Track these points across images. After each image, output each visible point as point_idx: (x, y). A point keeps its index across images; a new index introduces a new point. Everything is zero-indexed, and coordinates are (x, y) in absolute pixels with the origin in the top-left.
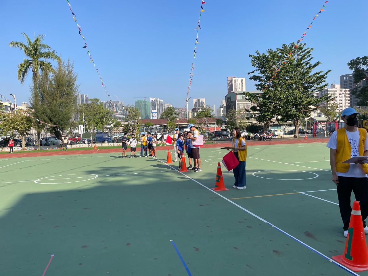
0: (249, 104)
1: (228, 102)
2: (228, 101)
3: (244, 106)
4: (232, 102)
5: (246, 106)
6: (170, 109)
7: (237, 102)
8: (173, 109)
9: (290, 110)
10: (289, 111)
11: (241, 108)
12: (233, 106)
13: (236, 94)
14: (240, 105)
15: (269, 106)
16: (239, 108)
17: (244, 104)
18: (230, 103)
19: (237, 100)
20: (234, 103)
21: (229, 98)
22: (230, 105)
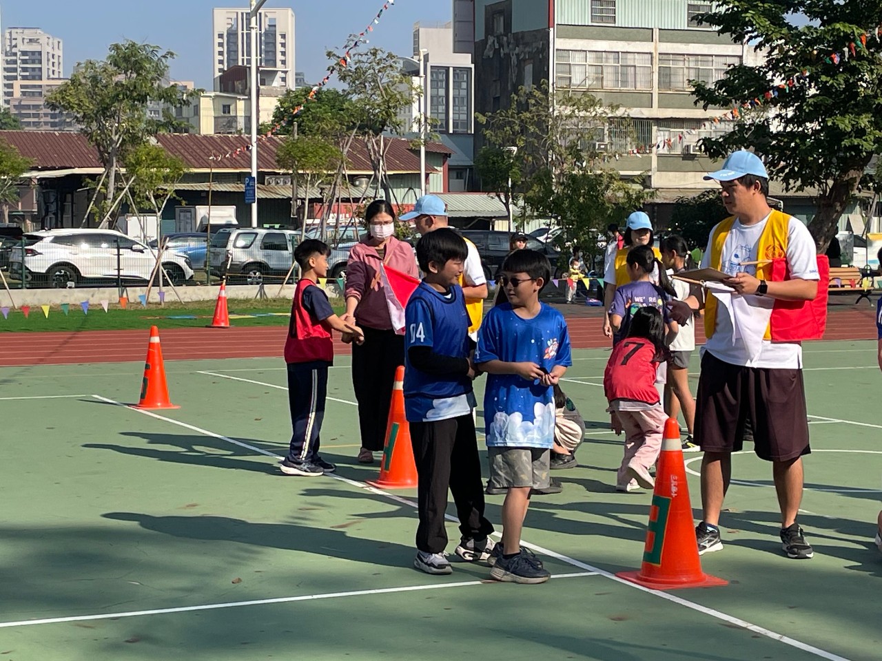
0: (630, 60)
1: (490, 42)
2: (490, 30)
3: (600, 69)
4: (519, 39)
5: (610, 70)
6: (128, 59)
7: (558, 43)
8: (149, 60)
11: (577, 78)
12: (529, 68)
14: (577, 58)
16: (570, 78)
17: (597, 58)
18: (509, 44)
19: (556, 23)
20: (534, 45)
21: (501, 12)
22: (508, 56)
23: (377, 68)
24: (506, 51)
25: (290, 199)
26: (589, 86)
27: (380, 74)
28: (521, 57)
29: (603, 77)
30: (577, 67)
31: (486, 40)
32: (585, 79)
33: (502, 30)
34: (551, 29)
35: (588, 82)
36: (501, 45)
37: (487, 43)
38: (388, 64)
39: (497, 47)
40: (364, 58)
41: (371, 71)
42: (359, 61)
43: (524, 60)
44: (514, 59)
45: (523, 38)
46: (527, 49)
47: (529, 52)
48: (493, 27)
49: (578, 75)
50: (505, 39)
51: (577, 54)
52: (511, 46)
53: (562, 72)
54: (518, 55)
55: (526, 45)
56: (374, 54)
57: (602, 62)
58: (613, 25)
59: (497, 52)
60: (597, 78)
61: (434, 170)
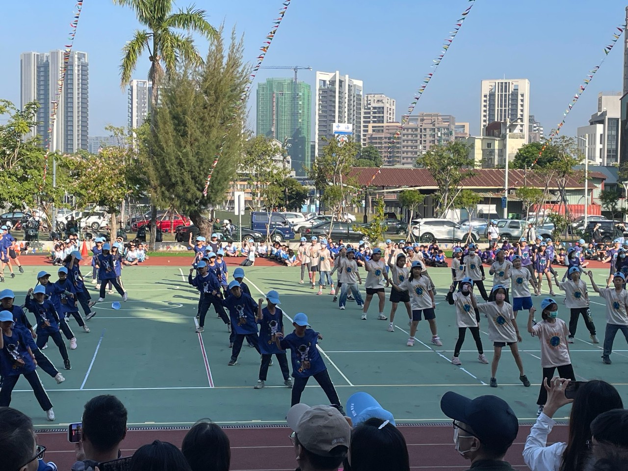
6: (455, 148)
8: (463, 148)
27: (566, 148)
40: (558, 140)
42: (556, 142)
56: (563, 138)
61: (596, 187)
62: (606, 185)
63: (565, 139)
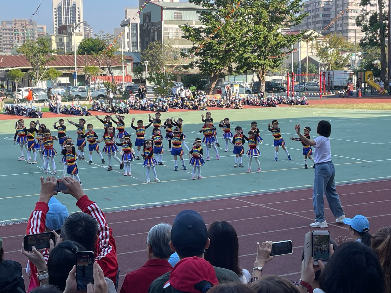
1: (145, 24)
2: (144, 21)
3: (177, 33)
4: (153, 24)
5: (181, 34)
6: (41, 42)
7: (164, 26)
8: (47, 42)
9: (249, 57)
10: (247, 58)
11: (170, 36)
12: (156, 33)
13: (162, 8)
14: (171, 30)
15: (218, 49)
16: (168, 36)
17: (176, 30)
18: (150, 25)
19: (164, 20)
20: (158, 26)
21: (148, 16)
22: (150, 29)
23: (109, 39)
24: (150, 28)
25: (85, 75)
26: (174, 38)
27: (110, 41)
28: (154, 30)
29: (178, 36)
30: (170, 33)
31: (143, 24)
32: (173, 37)
33: (148, 21)
34: (162, 22)
35: (174, 37)
36: (148, 26)
37: (144, 25)
38: (112, 38)
39: (147, 26)
40: (105, 36)
41: (107, 40)
42: (104, 37)
43: (155, 31)
44: (152, 30)
45: (154, 24)
46: (156, 27)
47: (156, 28)
48: (145, 21)
49: (171, 35)
50: (149, 24)
51: (170, 29)
52: (151, 26)
53: (166, 34)
54: (153, 29)
55: (155, 26)
56: (108, 35)
57: (178, 31)
58: (181, 20)
59: (147, 28)
60: (177, 36)
61: (128, 65)
62: (133, 64)
63: (109, 36)
